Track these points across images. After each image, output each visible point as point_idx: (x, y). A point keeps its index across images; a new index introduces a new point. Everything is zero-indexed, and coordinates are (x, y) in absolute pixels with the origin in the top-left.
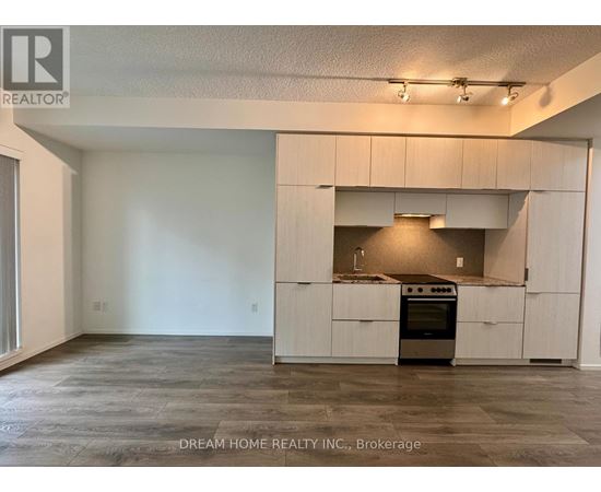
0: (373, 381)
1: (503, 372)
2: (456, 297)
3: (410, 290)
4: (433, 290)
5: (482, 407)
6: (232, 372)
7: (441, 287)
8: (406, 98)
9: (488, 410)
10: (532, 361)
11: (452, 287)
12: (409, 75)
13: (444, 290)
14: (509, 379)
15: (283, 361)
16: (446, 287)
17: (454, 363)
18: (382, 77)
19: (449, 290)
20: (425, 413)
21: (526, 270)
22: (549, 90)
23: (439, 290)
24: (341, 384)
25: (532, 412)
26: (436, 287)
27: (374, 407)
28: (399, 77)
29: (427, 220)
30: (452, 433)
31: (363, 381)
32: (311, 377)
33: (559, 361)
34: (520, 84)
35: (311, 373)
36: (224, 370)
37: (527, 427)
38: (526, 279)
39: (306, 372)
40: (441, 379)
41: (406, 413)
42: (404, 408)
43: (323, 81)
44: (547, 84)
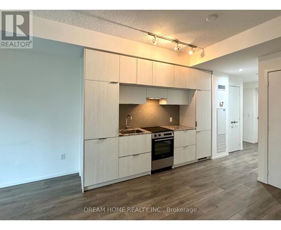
0: (142, 187)
1: (190, 167)
2: (173, 137)
3: (155, 136)
4: (165, 135)
5: (189, 186)
6: (54, 207)
7: (168, 132)
8: (155, 43)
9: (192, 187)
10: (199, 159)
11: (172, 132)
12: (157, 33)
13: (169, 134)
14: (193, 170)
15: (89, 189)
16: (169, 132)
17: (173, 168)
18: (146, 31)
19: (171, 134)
20: (170, 197)
21: (196, 122)
22: (203, 51)
23: (167, 134)
24: (127, 194)
25: (205, 183)
26: (166, 133)
27: (147, 202)
28: (153, 33)
29: (158, 101)
30: (183, 203)
31: (138, 188)
32: (109, 194)
33: (206, 158)
34: (196, 47)
35: (109, 191)
36: (47, 207)
37: (206, 190)
38: (196, 126)
39: (105, 192)
40: (170, 177)
41: (162, 200)
42: (160, 198)
43: (116, 25)
44: (203, 49)
